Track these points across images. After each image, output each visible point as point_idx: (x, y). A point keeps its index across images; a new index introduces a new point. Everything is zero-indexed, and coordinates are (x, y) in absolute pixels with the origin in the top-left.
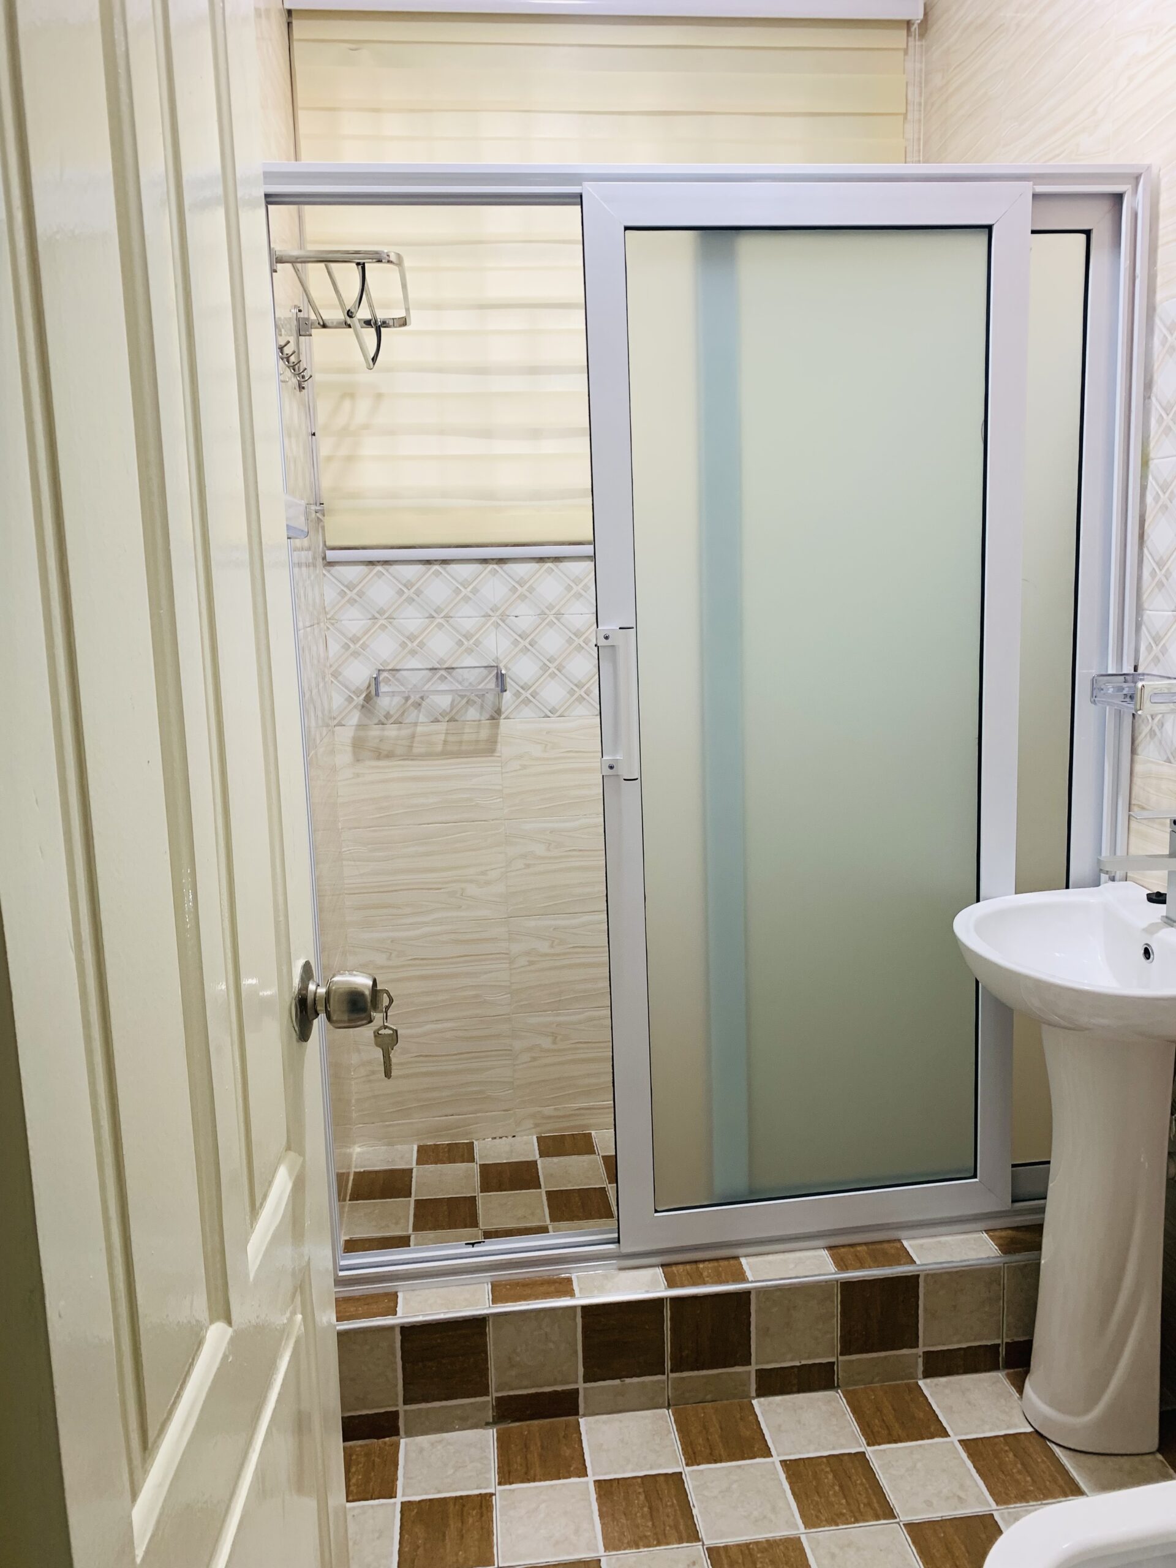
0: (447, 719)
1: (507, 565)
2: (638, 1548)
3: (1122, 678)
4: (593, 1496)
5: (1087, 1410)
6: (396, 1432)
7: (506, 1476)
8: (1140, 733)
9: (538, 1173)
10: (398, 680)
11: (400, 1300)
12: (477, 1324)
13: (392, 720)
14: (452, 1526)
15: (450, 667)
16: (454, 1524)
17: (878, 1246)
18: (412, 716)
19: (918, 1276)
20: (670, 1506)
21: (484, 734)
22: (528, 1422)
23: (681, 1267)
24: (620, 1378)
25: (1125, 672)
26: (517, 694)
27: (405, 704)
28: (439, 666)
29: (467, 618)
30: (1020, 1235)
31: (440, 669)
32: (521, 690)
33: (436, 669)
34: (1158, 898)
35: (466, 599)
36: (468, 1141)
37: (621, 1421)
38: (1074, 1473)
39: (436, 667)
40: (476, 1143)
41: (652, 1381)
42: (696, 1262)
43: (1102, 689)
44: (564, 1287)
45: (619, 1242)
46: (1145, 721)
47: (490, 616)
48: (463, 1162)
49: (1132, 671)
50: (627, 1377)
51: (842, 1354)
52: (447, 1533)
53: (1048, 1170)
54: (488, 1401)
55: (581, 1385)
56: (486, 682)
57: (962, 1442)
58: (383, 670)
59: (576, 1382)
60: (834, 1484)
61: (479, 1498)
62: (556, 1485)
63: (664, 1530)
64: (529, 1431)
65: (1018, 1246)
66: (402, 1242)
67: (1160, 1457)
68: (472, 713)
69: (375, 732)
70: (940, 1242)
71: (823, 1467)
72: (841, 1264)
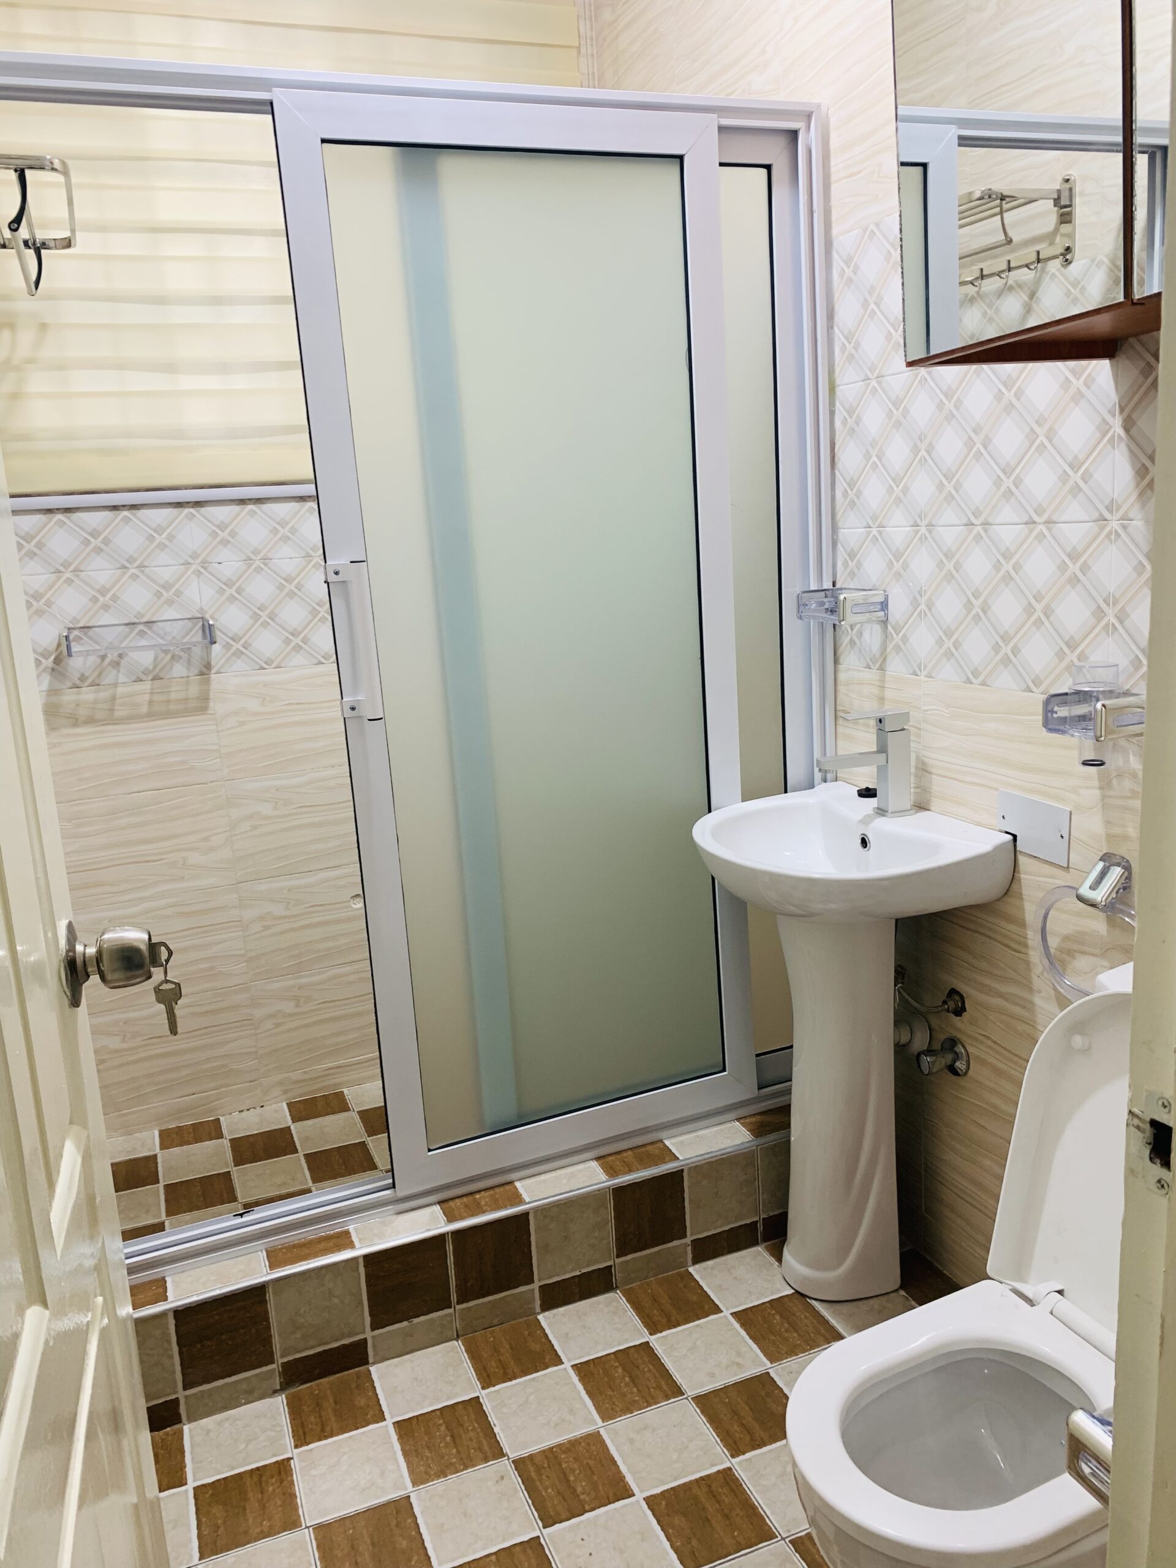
0: (150, 677)
1: (203, 509)
2: (446, 1476)
3: (823, 593)
4: (394, 1437)
5: (839, 1265)
6: (177, 1420)
7: (302, 1437)
8: (841, 645)
9: (293, 1138)
10: (90, 638)
11: (169, 1285)
12: (257, 1292)
13: (87, 683)
14: (252, 1499)
15: (150, 620)
16: (253, 1495)
17: (643, 1149)
18: (110, 677)
19: (682, 1170)
20: (472, 1430)
21: (194, 691)
22: (317, 1382)
23: (458, 1201)
24: (407, 1319)
25: (825, 587)
26: (228, 646)
27: (100, 664)
28: (137, 621)
29: (165, 567)
30: (768, 1118)
31: (140, 623)
32: (231, 642)
33: (134, 624)
34: (867, 793)
35: (162, 546)
36: (213, 1118)
37: (412, 1361)
38: (833, 1322)
39: (133, 621)
40: (222, 1119)
41: (439, 1317)
42: (472, 1194)
43: (807, 605)
44: (343, 1240)
45: (394, 1187)
46: (845, 631)
47: (189, 564)
48: (211, 1139)
49: (831, 587)
50: (415, 1318)
51: (618, 1256)
52: (247, 1507)
53: (792, 1053)
54: (274, 1369)
55: (369, 1334)
56: (191, 634)
57: (735, 1315)
58: (74, 629)
59: (364, 1332)
60: (624, 1377)
61: (277, 1465)
62: (355, 1435)
63: (469, 1454)
64: (319, 1390)
65: (768, 1128)
66: (159, 1228)
67: (902, 1293)
68: (179, 670)
69: (69, 697)
70: (698, 1136)
71: (612, 1363)
72: (611, 1172)
